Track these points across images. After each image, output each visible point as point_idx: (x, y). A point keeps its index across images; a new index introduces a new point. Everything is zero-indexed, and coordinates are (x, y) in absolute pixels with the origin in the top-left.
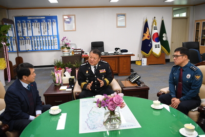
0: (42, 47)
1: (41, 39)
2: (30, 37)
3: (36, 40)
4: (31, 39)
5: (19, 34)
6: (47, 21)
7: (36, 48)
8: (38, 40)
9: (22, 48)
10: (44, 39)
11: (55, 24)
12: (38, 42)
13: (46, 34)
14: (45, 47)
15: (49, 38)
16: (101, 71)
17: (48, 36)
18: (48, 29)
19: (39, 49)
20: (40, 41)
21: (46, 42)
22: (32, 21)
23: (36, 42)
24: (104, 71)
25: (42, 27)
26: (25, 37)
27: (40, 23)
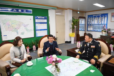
0: (97, 30)
1: (98, 26)
2: (93, 24)
3: (95, 26)
4: (93, 25)
5: (89, 23)
6: (102, 17)
7: (95, 30)
8: (96, 26)
9: (89, 29)
10: (99, 26)
11: (106, 18)
12: (96, 27)
13: (101, 23)
14: (99, 30)
15: (102, 25)
16: (92, 47)
17: (101, 24)
18: (102, 21)
19: (96, 30)
20: (97, 27)
21: (100, 27)
22: (95, 17)
23: (95, 27)
24: (94, 47)
25: (99, 19)
26: (90, 24)
27: (99, 18)
